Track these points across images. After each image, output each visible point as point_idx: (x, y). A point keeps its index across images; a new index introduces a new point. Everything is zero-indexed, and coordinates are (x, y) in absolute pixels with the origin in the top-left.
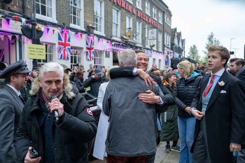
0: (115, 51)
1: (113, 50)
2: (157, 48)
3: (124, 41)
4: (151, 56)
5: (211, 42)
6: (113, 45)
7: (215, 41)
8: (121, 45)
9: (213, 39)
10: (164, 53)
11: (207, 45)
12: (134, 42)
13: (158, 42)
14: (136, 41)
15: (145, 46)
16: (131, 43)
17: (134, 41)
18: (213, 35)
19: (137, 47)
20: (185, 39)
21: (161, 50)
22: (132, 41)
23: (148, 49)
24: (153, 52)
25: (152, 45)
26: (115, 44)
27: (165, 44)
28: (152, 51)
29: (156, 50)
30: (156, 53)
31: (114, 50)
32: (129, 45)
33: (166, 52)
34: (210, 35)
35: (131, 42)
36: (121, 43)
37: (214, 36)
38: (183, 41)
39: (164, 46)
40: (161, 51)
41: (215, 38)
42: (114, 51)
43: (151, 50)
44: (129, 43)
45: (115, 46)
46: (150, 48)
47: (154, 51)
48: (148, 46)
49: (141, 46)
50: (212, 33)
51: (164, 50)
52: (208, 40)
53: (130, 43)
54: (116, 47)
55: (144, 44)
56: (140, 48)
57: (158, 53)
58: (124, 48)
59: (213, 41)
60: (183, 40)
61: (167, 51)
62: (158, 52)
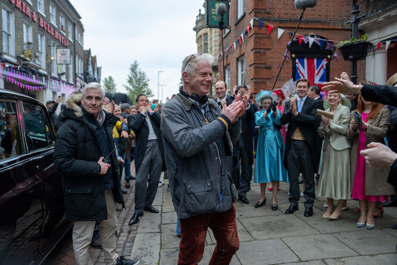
1: (4, 77)
2: (67, 78)
3: (22, 63)
4: (59, 91)
5: (134, 73)
6: (7, 68)
7: (140, 73)
8: (19, 69)
9: (137, 70)
10: (76, 86)
11: (129, 77)
12: (37, 66)
13: (67, 69)
14: (39, 65)
15: (50, 74)
16: (33, 67)
17: (38, 64)
18: (137, 65)
19: (41, 75)
20: (101, 67)
21: (71, 82)
22: (35, 65)
23: (55, 79)
24: (62, 84)
25: (60, 72)
26: (10, 67)
27: (77, 72)
28: (61, 81)
29: (66, 80)
30: (65, 85)
31: (6, 76)
32: (30, 70)
33: (78, 84)
34: (133, 64)
35: (33, 66)
36: (19, 67)
37: (138, 67)
38: (99, 70)
39: (75, 75)
40: (73, 83)
41: (140, 70)
42: (6, 78)
43: (59, 81)
44: (29, 66)
46: (57, 77)
47: (63, 82)
48: (55, 75)
49: (45, 73)
50: (136, 61)
51: (75, 81)
52: (131, 71)
53: (31, 68)
54: (8, 72)
55: (50, 70)
56: (45, 76)
57: (68, 85)
59: (138, 73)
60: (99, 68)
61: (81, 84)
62: (68, 83)
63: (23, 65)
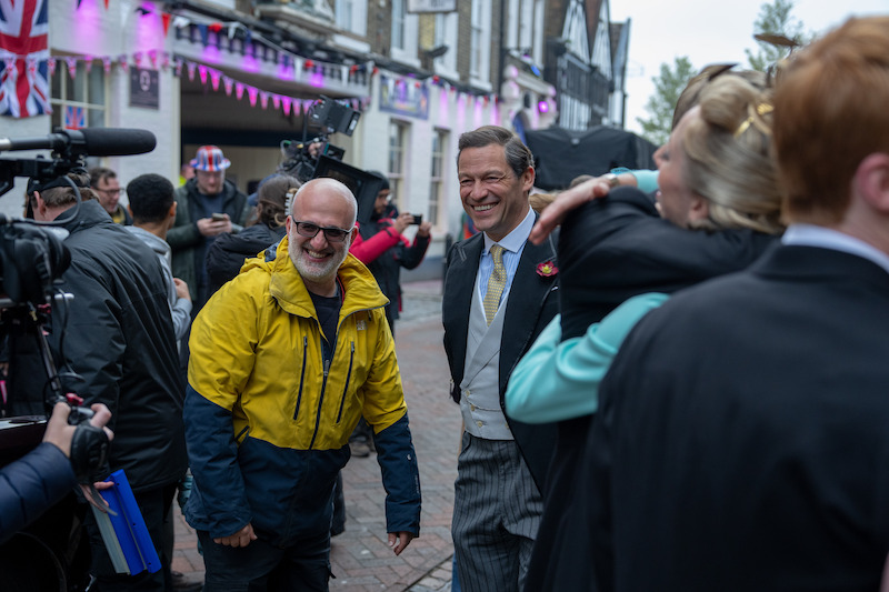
0: (191, 68)
1: (179, 64)
2: (463, 64)
3: (257, 13)
4: (423, 115)
6: (178, 30)
8: (232, 32)
9: (788, 29)
10: (500, 100)
11: (752, 60)
12: (318, 21)
13: (465, 31)
14: (327, 18)
15: (386, 52)
16: (301, 26)
17: (320, 15)
18: (790, 7)
19: (335, 57)
20: (629, 21)
21: (482, 80)
22: (307, 17)
23: (405, 70)
24: (434, 89)
25: (428, 46)
26: (192, 26)
27: (511, 43)
28: (430, 81)
29: (455, 76)
30: (452, 95)
31: (186, 60)
32: (287, 36)
33: (512, 91)
35: (301, 24)
36: (233, 26)
37: (791, 13)
38: (618, 34)
39: (502, 55)
40: (487, 86)
41: (801, 25)
42: (185, 68)
43: (423, 77)
44: (283, 24)
45: (192, 40)
46: (417, 64)
47: (441, 81)
48: (406, 55)
49: (362, 48)
51: (500, 79)
53: (294, 29)
54: (199, 46)
55: (383, 37)
56: (358, 59)
57: (464, 96)
58: (254, 56)
60: (620, 26)
61: (522, 88)
62: (463, 88)
63: (263, 18)
